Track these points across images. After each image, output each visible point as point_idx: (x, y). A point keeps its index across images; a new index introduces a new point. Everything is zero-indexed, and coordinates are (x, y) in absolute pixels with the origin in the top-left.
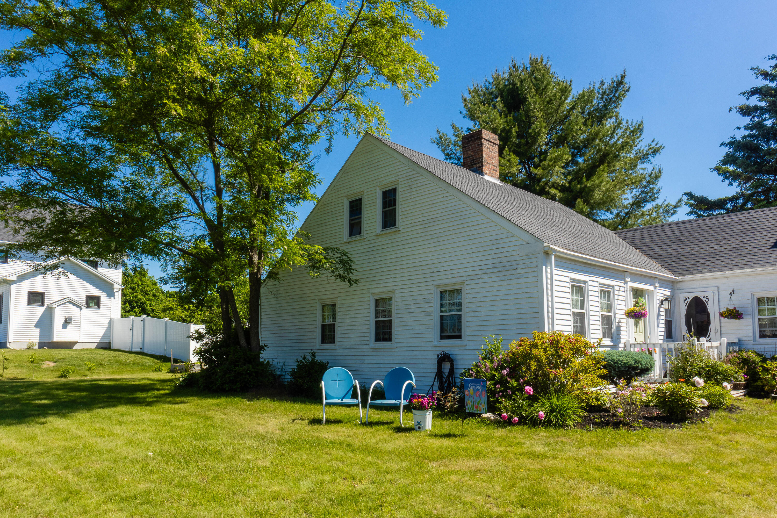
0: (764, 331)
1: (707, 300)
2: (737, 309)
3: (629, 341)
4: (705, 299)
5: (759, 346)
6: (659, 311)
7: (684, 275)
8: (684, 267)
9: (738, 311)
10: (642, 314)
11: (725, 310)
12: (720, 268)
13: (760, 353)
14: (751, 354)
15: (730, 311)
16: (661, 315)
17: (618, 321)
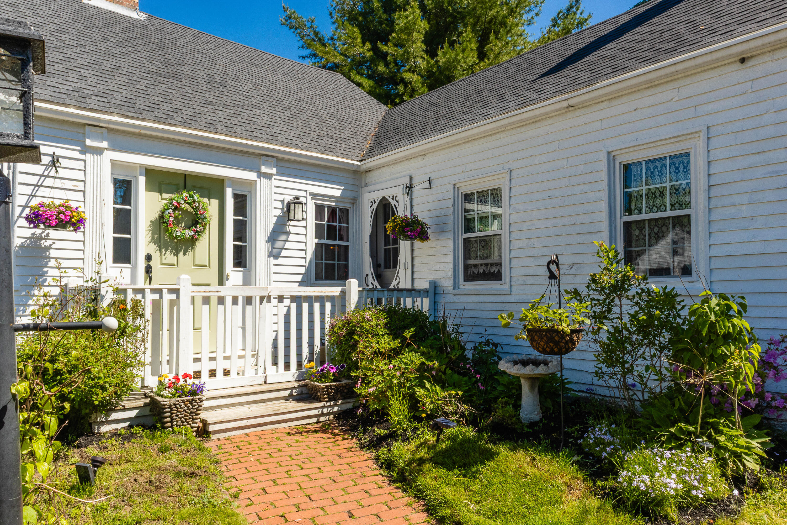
0: (473, 266)
4: (395, 202)
5: (462, 299)
6: (282, 224)
7: (373, 156)
16: (289, 233)
17: (29, 235)
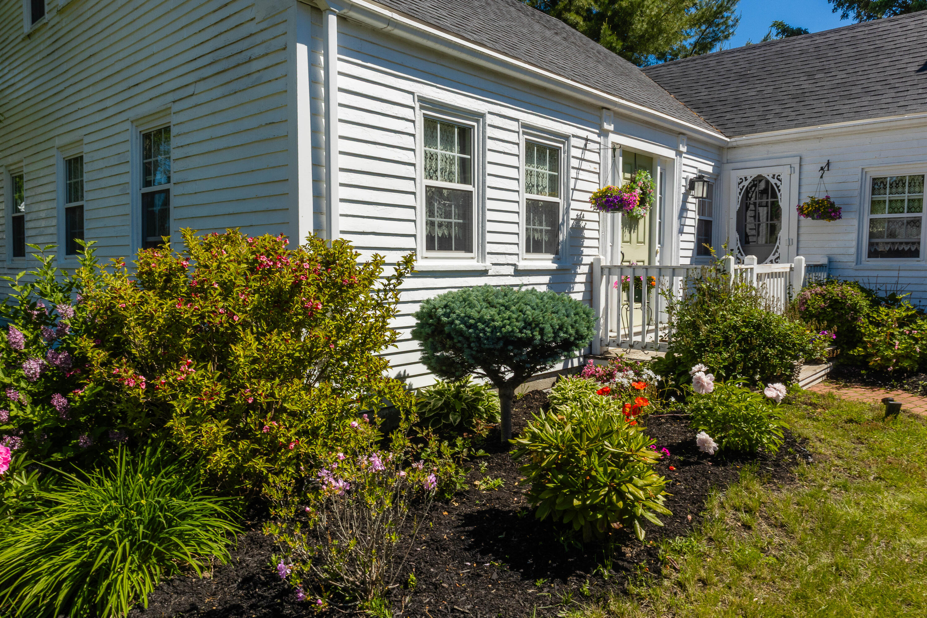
0: (877, 244)
1: (779, 183)
2: (832, 200)
3: (599, 260)
4: (776, 181)
5: (867, 273)
6: (685, 201)
7: (741, 134)
8: (743, 120)
9: (832, 204)
10: (622, 200)
11: (809, 201)
12: (809, 121)
13: (867, 287)
14: (849, 290)
15: (817, 202)
16: (688, 210)
17: (575, 217)
